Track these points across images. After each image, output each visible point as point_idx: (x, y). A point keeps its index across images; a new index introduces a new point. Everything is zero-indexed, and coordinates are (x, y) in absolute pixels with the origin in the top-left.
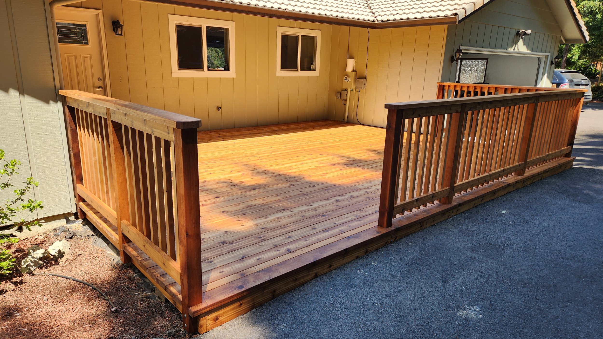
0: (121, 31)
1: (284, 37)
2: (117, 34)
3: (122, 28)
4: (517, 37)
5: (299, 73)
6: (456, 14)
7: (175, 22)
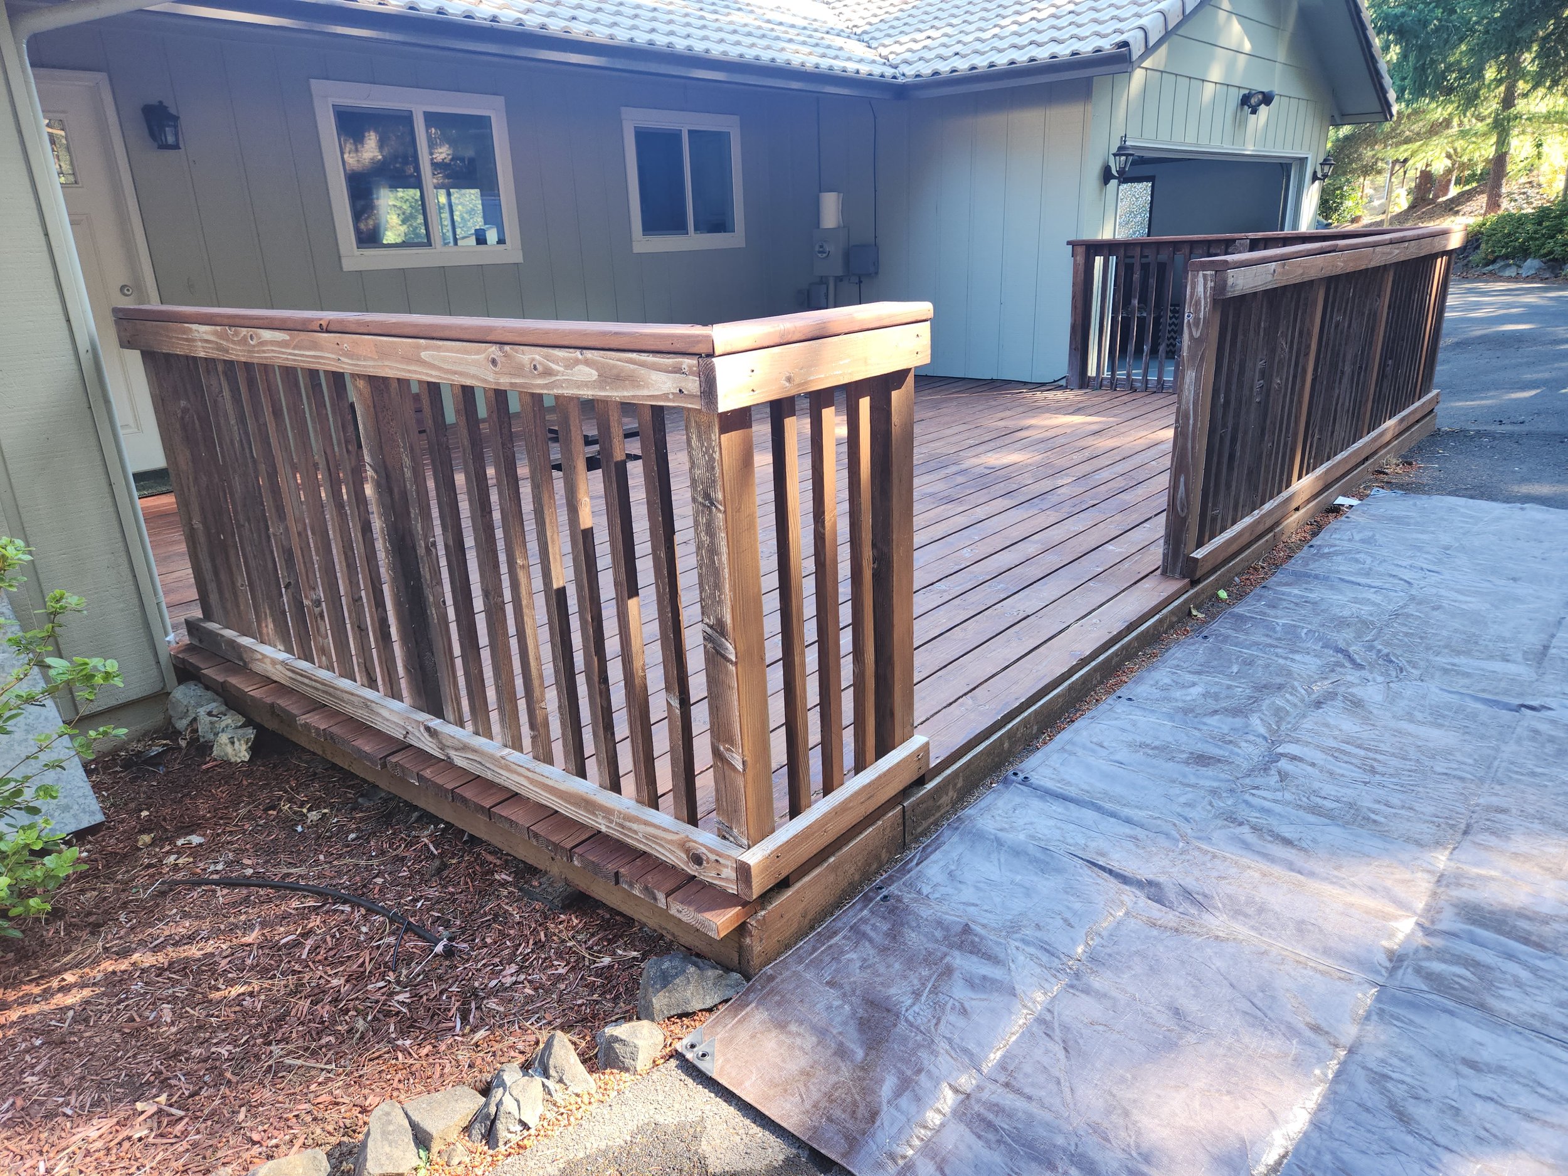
0: (176, 135)
1: (643, 137)
2: (164, 146)
3: (176, 127)
4: (1242, 110)
5: (693, 241)
6: (1125, 44)
7: (332, 100)
